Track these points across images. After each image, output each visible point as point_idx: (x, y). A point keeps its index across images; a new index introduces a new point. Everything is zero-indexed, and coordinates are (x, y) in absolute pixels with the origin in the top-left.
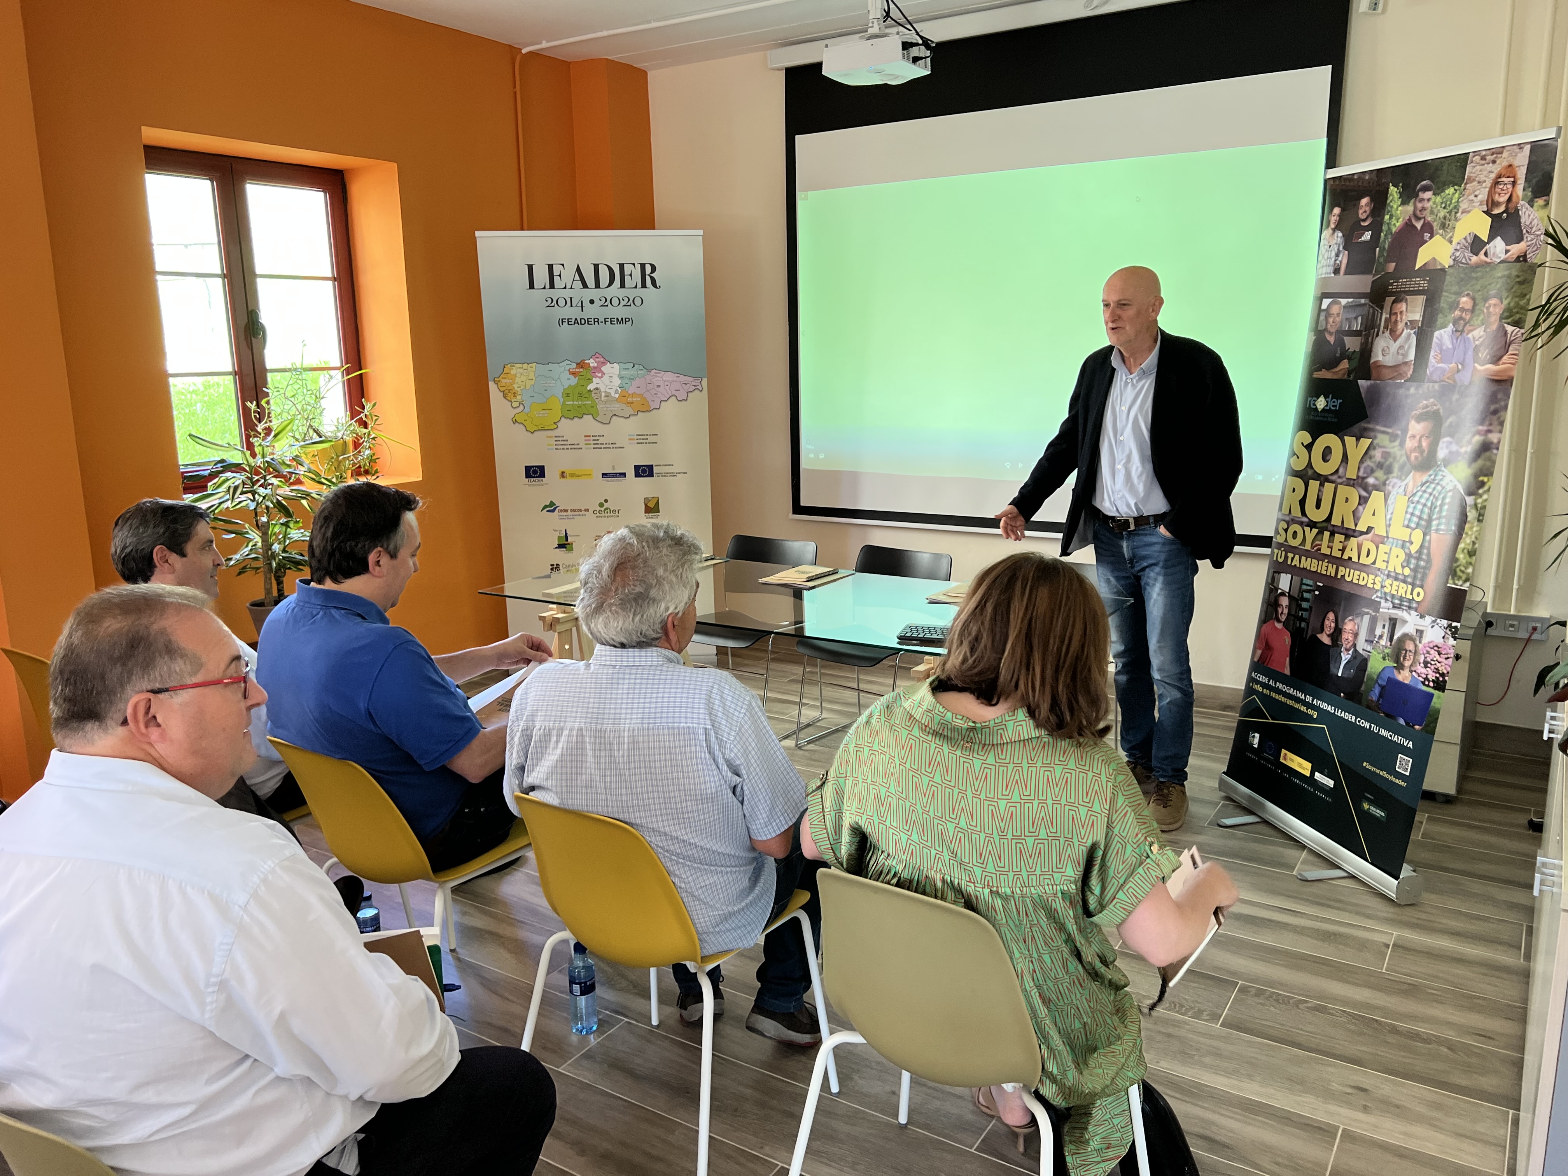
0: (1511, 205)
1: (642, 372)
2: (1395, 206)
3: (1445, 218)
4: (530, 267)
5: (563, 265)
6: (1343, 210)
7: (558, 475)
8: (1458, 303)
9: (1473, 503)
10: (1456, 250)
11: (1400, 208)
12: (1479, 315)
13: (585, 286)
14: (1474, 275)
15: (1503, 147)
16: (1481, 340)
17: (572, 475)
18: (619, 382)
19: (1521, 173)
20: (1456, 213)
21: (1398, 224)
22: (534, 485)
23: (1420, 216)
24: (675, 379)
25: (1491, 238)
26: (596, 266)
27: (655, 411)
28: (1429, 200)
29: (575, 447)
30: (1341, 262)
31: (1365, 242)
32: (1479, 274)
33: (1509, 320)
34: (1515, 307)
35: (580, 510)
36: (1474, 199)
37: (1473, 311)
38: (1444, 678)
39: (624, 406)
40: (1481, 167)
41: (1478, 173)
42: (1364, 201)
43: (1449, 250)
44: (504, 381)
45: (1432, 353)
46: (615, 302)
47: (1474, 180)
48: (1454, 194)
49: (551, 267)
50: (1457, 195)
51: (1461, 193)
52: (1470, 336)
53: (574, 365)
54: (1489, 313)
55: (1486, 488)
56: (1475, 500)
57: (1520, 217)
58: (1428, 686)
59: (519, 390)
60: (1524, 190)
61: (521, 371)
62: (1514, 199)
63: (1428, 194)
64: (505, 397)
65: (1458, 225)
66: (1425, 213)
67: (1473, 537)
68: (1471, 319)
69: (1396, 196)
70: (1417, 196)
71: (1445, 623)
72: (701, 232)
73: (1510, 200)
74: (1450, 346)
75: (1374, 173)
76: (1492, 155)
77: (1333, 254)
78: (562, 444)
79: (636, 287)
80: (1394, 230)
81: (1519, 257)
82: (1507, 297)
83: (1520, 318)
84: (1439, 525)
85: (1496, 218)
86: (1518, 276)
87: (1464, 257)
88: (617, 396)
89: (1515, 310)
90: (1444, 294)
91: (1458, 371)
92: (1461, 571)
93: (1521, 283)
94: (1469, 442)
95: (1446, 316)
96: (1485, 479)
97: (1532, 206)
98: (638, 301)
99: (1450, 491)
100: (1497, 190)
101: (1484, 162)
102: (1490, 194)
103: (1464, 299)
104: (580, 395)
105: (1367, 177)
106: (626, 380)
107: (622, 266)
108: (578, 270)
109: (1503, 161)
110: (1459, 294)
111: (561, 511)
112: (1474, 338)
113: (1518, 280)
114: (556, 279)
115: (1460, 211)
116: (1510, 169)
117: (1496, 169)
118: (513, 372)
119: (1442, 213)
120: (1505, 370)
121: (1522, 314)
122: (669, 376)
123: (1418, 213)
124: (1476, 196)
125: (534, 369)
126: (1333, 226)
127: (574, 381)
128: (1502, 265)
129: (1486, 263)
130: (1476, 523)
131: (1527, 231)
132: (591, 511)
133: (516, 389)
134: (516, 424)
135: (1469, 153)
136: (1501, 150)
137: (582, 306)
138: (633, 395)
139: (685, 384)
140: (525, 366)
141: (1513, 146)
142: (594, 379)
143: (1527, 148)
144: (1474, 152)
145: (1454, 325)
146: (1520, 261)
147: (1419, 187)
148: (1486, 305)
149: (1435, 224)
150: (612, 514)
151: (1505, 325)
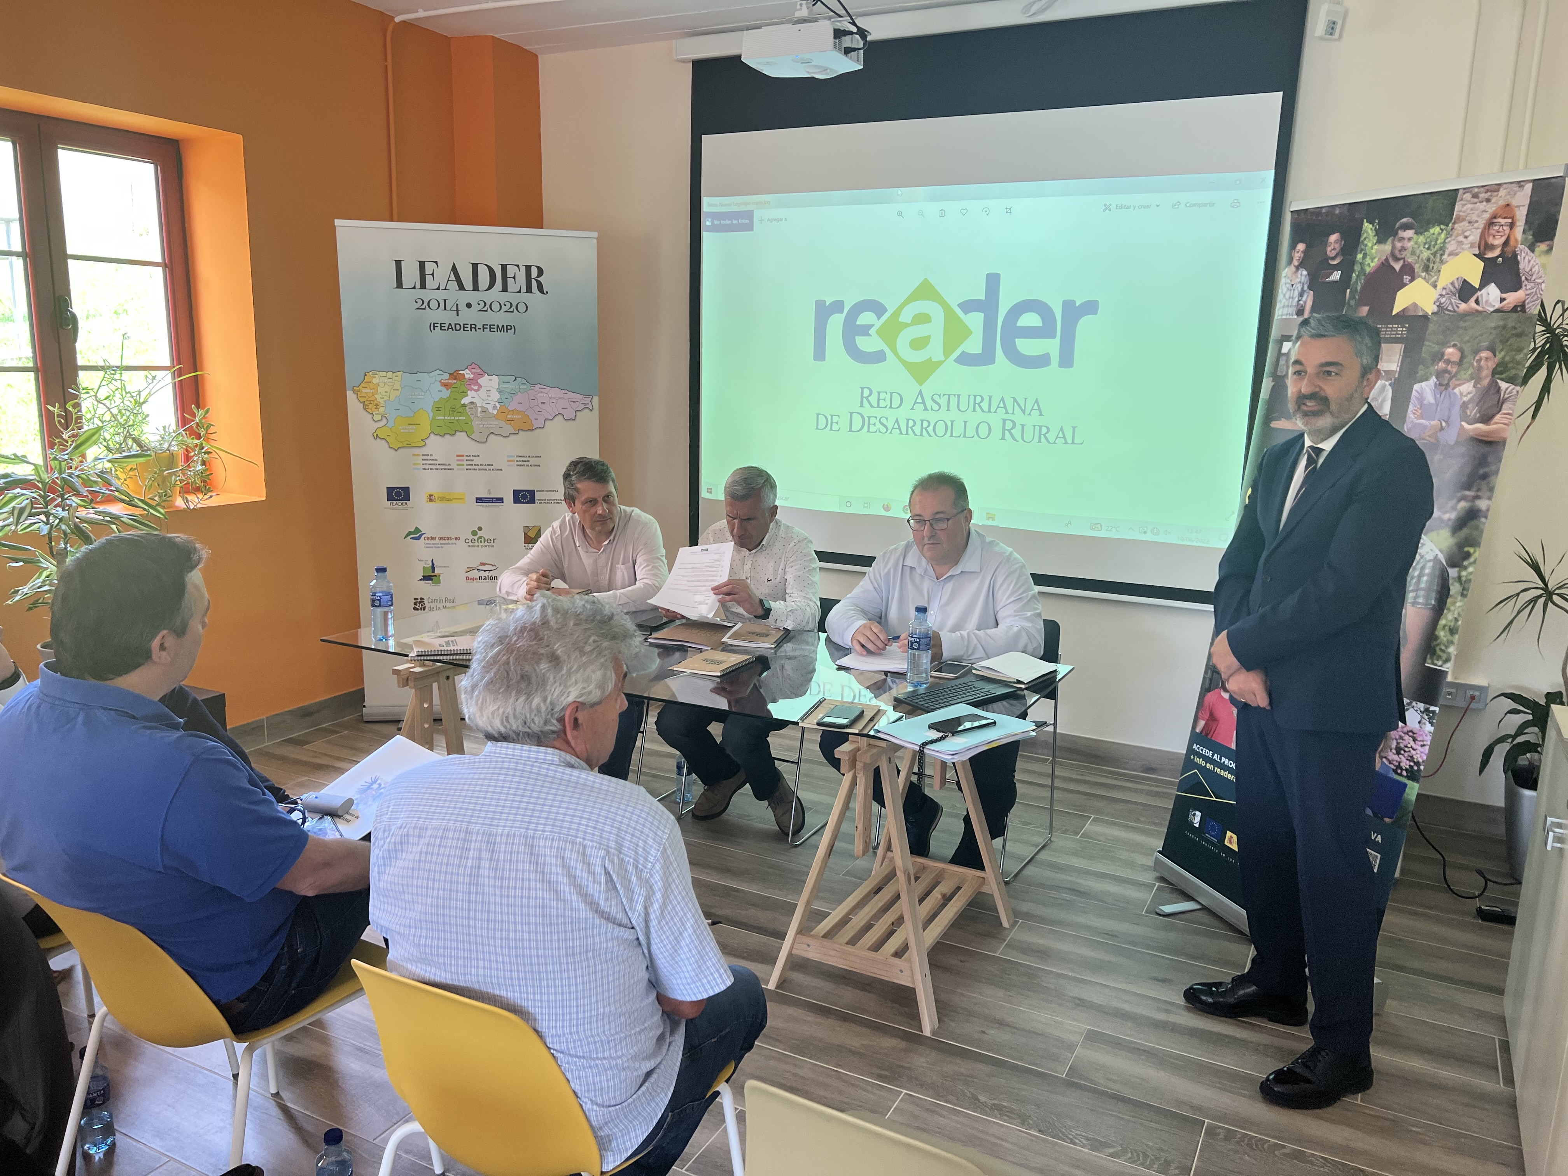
0: (1508, 249)
1: (525, 386)
2: (1370, 245)
3: (1428, 260)
4: (398, 263)
5: (436, 263)
6: (1307, 247)
7: (425, 498)
8: (1443, 354)
9: (1456, 575)
10: (1441, 295)
11: (1375, 247)
12: (1468, 369)
13: (461, 287)
14: (1462, 324)
15: (1500, 185)
16: (1469, 396)
17: (442, 499)
18: (498, 396)
19: (1521, 215)
20: (1442, 255)
21: (1372, 265)
22: (396, 509)
23: (1399, 256)
24: (563, 396)
25: (1484, 283)
26: (475, 266)
27: (538, 430)
29: (445, 467)
30: (1305, 303)
31: (1334, 282)
32: (1468, 324)
34: (1511, 362)
35: (450, 538)
36: (1464, 240)
37: (1460, 363)
38: (1419, 767)
39: (503, 424)
40: (1473, 206)
41: (1469, 211)
42: (1333, 238)
43: (1434, 294)
44: (364, 390)
45: (1411, 407)
46: (496, 307)
47: (1464, 220)
48: (1439, 234)
49: (422, 264)
50: (1443, 236)
51: (1448, 233)
52: (1457, 391)
53: (447, 376)
54: (1479, 367)
55: (1472, 560)
56: (1459, 572)
57: (1518, 263)
58: (1401, 775)
59: (381, 401)
60: (1524, 232)
61: (385, 380)
62: (1512, 242)
63: (1410, 233)
64: (365, 409)
65: (1444, 268)
66: (1404, 253)
67: (1456, 612)
68: (1458, 372)
69: (1371, 233)
70: (1397, 234)
71: (1421, 706)
72: (595, 234)
73: (1506, 243)
74: (1432, 401)
75: (1346, 207)
76: (1486, 192)
77: (1296, 293)
78: (431, 463)
79: (519, 292)
80: (1368, 270)
81: (1515, 307)
83: (1516, 374)
84: (1415, 598)
85: (1489, 263)
86: (1513, 328)
87: (1451, 303)
88: (495, 412)
89: (1510, 365)
90: (1426, 343)
91: (1442, 429)
92: (1441, 650)
93: (1518, 335)
94: (1454, 508)
95: (1428, 368)
96: (1471, 550)
97: (1533, 251)
98: (522, 308)
99: (1430, 561)
100: (1492, 232)
101: (1476, 200)
102: (1482, 235)
103: (1450, 350)
104: (453, 410)
105: (1337, 212)
106: (506, 395)
107: (504, 268)
108: (454, 269)
110: (1444, 344)
111: (428, 539)
112: (1461, 394)
113: (1514, 332)
114: (428, 278)
115: (1447, 252)
116: (1507, 209)
117: (1491, 208)
118: (375, 381)
119: (1426, 254)
120: (1495, 431)
121: (1517, 369)
122: (555, 393)
123: (1397, 252)
124: (1466, 237)
125: (399, 379)
126: (1296, 263)
127: (446, 393)
128: (1496, 314)
129: (1477, 311)
130: (1459, 598)
131: (1526, 279)
132: (462, 539)
133: (379, 400)
134: (378, 440)
135: (1457, 190)
136: (1496, 187)
137: (457, 310)
138: (514, 411)
139: (574, 402)
140: (390, 374)
141: (1511, 183)
142: (469, 392)
143: (1529, 187)
144: (1464, 189)
145: (1437, 378)
146: (1518, 312)
147: (1398, 225)
148: (1477, 358)
149: (1416, 266)
150: (486, 544)
151: (1499, 381)
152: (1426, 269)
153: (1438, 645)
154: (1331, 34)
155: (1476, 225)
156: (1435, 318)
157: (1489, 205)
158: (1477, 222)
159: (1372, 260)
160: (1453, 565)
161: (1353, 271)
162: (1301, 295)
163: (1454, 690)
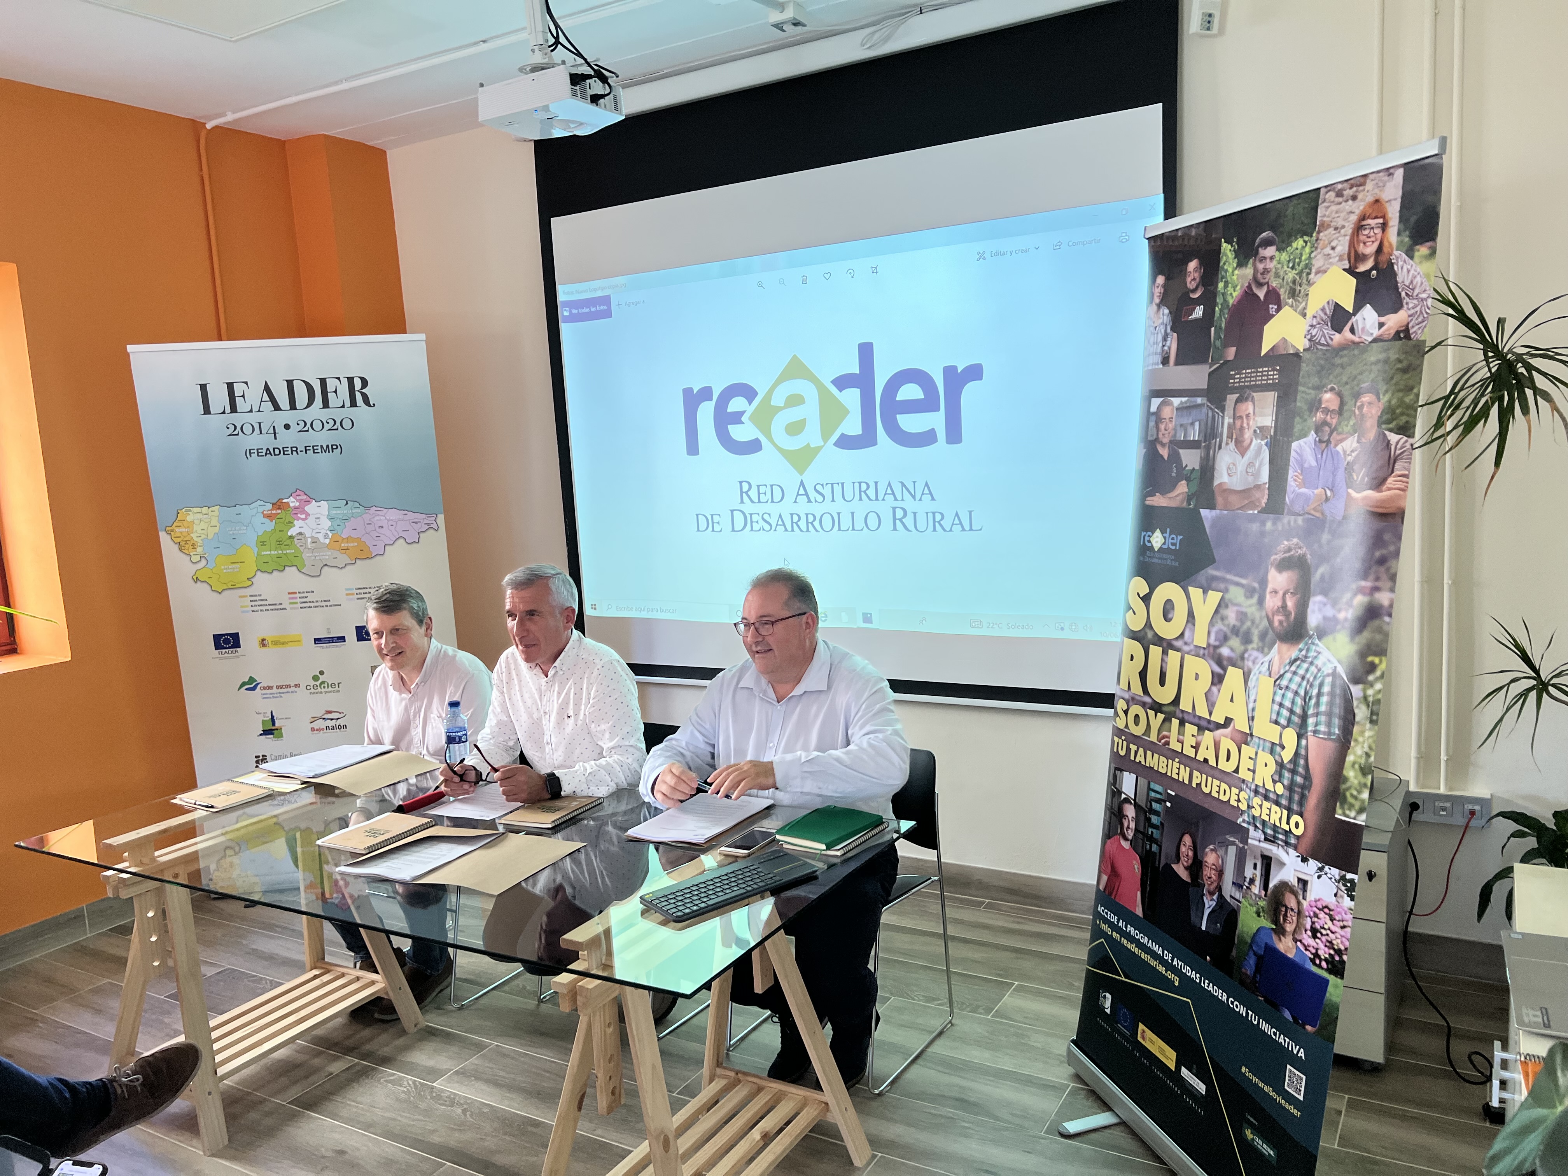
0: (1383, 258)
1: (357, 510)
2: (1230, 270)
3: (1294, 282)
4: (203, 387)
5: (246, 383)
6: (1168, 279)
7: (257, 644)
8: (1320, 400)
9: (1361, 694)
10: (1312, 326)
11: (1236, 272)
12: (1349, 419)
13: (277, 407)
14: (1338, 361)
15: (1365, 176)
16: (1354, 454)
17: (276, 643)
18: (329, 524)
19: (1393, 211)
20: (1309, 274)
21: (1235, 294)
22: (226, 658)
23: (1262, 281)
24: (401, 517)
25: (1358, 307)
26: (290, 383)
27: (378, 558)
28: (1272, 258)
29: (276, 607)
30: (1170, 348)
31: (1197, 320)
32: (1345, 359)
33: (1391, 426)
34: (1399, 406)
35: (289, 686)
36: (1331, 252)
37: (1340, 412)
38: (1341, 957)
39: (337, 554)
40: (1338, 207)
41: (1334, 215)
42: (1193, 265)
44: (177, 530)
45: (1291, 473)
46: (317, 425)
47: (1329, 226)
48: (1303, 247)
49: (230, 386)
50: (1307, 250)
51: (1313, 246)
52: (1339, 448)
53: (270, 506)
54: (1362, 416)
55: (1378, 673)
56: (1364, 690)
57: (1395, 275)
58: (1320, 966)
59: (198, 540)
60: (1399, 234)
61: (200, 516)
62: (1386, 249)
63: (1270, 251)
64: (181, 550)
65: (1312, 291)
66: (1267, 276)
67: (1366, 745)
68: (1339, 423)
69: (1231, 256)
70: (1257, 252)
71: (1335, 872)
72: (423, 336)
73: (1379, 250)
74: (1314, 464)
75: (1202, 226)
76: (1351, 188)
77: (1160, 338)
78: (260, 604)
79: (343, 406)
80: (1231, 301)
81: (1398, 333)
82: (1386, 391)
83: (1407, 422)
84: (1316, 725)
85: (1362, 279)
86: (1400, 361)
87: (1324, 335)
88: (327, 541)
89: (1398, 411)
90: (1301, 388)
91: (1327, 499)
92: (1352, 796)
93: (1405, 371)
94: (1349, 604)
95: (1305, 420)
96: (1376, 660)
97: (1411, 257)
98: (347, 424)
99: (1328, 675)
100: (1362, 238)
101: (1340, 199)
102: (1352, 245)
103: (1327, 396)
104: (280, 543)
105: (1193, 233)
106: (338, 522)
107: (323, 382)
108: (267, 388)
109: (1367, 195)
110: (1319, 388)
111: (265, 688)
112: (1345, 452)
113: (1399, 366)
114: (239, 401)
115: (1313, 271)
116: (1376, 206)
117: (1358, 207)
118: (190, 518)
119: (1291, 275)
120: (1391, 499)
121: (1408, 415)
122: (393, 514)
123: (1259, 276)
124: (1333, 248)
125: (217, 513)
126: (1157, 300)
127: (270, 525)
128: (1374, 345)
129: (1353, 342)
130: (1368, 725)
131: (1407, 295)
132: (303, 686)
133: (195, 539)
134: (199, 583)
135: (1319, 189)
136: (1362, 180)
137: (275, 433)
138: (349, 539)
139: (416, 523)
140: (205, 510)
141: (1378, 172)
142: (296, 522)
143: (1400, 173)
144: (1326, 187)
145: (1316, 433)
146: (1401, 339)
147: (1258, 241)
148: (1358, 404)
149: (1282, 292)
150: (330, 689)
151: (1387, 433)
152: (1293, 293)
153: (1348, 789)
154: (1208, 29)
155: (1343, 231)
156: (1307, 355)
157: (1357, 202)
158: (1343, 227)
159: (1234, 288)
160: (1356, 681)
161: (1215, 304)
162: (1165, 339)
163: (1448, 805)
